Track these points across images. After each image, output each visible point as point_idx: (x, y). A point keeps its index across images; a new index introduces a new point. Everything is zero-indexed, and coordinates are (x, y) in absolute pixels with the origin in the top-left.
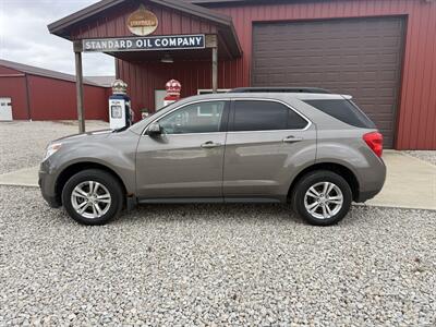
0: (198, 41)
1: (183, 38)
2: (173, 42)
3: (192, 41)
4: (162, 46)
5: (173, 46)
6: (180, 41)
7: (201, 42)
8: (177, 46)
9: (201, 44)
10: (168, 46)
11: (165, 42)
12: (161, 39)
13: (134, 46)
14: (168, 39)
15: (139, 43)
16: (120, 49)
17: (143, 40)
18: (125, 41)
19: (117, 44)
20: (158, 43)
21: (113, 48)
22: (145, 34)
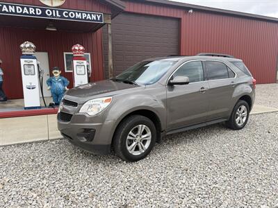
0: (99, 17)
1: (87, 14)
2: (79, 16)
3: (94, 17)
4: (69, 18)
5: (79, 19)
6: (84, 15)
7: (101, 18)
8: (82, 19)
9: (101, 20)
10: (75, 18)
11: (72, 15)
12: (69, 12)
13: (44, 14)
14: (75, 12)
15: (49, 13)
16: (29, 14)
17: (52, 10)
18: (35, 8)
19: (26, 11)
20: (66, 14)
21: (22, 13)
22: (54, 5)
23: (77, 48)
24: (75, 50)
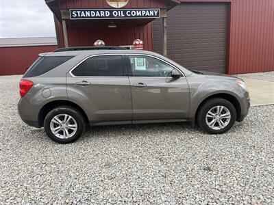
0: (156, 13)
1: (146, 11)
2: (139, 13)
3: (152, 13)
4: (131, 16)
5: (139, 16)
6: (144, 12)
7: (158, 13)
8: (142, 16)
9: (158, 15)
10: (136, 16)
11: (133, 13)
12: (131, 11)
13: (111, 15)
14: (136, 11)
15: (115, 13)
16: (100, 17)
17: (117, 11)
18: (104, 11)
19: (98, 14)
20: (129, 13)
21: (95, 17)
22: (119, 7)
23: (137, 43)
24: (136, 44)
